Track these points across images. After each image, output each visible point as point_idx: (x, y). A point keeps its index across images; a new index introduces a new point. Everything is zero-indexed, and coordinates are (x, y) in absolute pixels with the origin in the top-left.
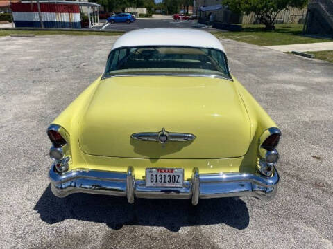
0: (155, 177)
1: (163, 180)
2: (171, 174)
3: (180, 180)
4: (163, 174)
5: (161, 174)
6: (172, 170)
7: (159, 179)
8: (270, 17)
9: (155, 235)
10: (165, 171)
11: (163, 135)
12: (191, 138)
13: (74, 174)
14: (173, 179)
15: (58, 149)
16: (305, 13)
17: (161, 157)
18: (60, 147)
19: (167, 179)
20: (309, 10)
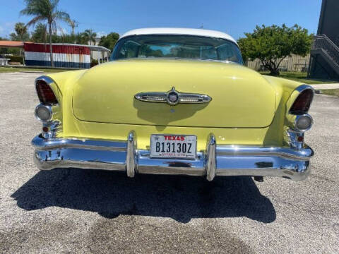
0: (161, 146)
1: (172, 150)
2: (182, 142)
3: (192, 150)
4: (171, 142)
5: (169, 141)
6: (182, 137)
7: (166, 148)
8: (274, 64)
9: (158, 225)
10: (174, 139)
11: (173, 93)
12: (206, 99)
13: (63, 142)
14: (183, 148)
15: (48, 107)
16: (308, 63)
17: (170, 124)
18: (50, 105)
19: (177, 148)
20: (312, 56)
